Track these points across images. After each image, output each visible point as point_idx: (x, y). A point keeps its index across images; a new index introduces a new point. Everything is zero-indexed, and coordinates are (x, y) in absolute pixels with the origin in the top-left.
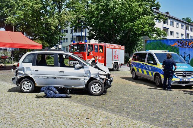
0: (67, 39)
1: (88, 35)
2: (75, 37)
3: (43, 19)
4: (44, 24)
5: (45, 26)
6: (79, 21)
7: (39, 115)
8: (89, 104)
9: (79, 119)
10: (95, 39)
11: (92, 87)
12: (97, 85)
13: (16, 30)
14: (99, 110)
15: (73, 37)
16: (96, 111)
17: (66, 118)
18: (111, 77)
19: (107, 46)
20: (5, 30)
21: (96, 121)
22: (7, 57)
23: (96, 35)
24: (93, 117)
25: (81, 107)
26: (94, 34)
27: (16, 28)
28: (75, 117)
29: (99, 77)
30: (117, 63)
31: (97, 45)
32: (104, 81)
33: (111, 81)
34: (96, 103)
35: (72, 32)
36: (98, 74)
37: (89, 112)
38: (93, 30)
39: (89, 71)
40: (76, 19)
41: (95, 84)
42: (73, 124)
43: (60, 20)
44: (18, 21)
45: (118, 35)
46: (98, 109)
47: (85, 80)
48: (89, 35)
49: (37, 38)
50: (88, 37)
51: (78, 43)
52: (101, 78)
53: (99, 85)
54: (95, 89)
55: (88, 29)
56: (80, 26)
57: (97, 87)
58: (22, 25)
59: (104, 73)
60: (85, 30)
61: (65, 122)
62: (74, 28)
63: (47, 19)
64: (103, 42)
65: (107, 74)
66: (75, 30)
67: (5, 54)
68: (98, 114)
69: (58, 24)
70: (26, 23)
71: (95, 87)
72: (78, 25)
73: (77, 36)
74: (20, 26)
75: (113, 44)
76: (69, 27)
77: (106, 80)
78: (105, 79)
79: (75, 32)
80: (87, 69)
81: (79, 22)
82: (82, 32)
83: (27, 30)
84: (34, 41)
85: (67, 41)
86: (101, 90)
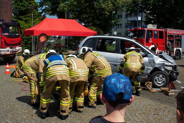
0: (121, 24)
1: (144, 20)
2: (130, 22)
3: (97, 4)
4: (98, 9)
5: (98, 12)
6: (135, 4)
7: (101, 109)
8: (154, 98)
9: (145, 115)
10: (152, 24)
11: (155, 79)
12: (161, 76)
13: (68, 16)
14: (166, 105)
15: (128, 22)
16: (163, 106)
17: (131, 113)
18: (177, 69)
19: (168, 32)
20: (57, 17)
21: (164, 118)
22: (62, 46)
23: (154, 20)
24: (161, 113)
25: (145, 101)
26: (152, 18)
27: (68, 15)
28: (140, 112)
29: (164, 67)
30: (179, 50)
31: (157, 31)
32: (170, 73)
33: (177, 74)
34: (161, 97)
35: (127, 17)
36: (164, 65)
37: (156, 107)
38: (150, 14)
39: (153, 61)
40: (132, 2)
41: (159, 76)
42: (139, 121)
43: (115, 5)
44: (72, 8)
45: (179, 18)
46: (164, 104)
47: (148, 70)
48: (146, 19)
49: (90, 25)
50: (145, 22)
51: (135, 29)
52: (166, 70)
53: (163, 77)
54: (159, 81)
55: (145, 13)
56: (136, 10)
57: (161, 78)
58: (74, 11)
59: (170, 64)
60: (141, 14)
61: (131, 118)
62: (129, 12)
63: (100, 4)
64: (162, 27)
65: (174, 65)
66: (130, 15)
67: (59, 42)
68: (165, 110)
69: (113, 9)
70: (78, 9)
71: (158, 79)
72: (134, 9)
73: (132, 21)
74: (73, 12)
75: (173, 29)
76: (124, 12)
77: (172, 72)
78: (171, 70)
79: (130, 16)
80: (151, 59)
81: (135, 6)
82: (137, 17)
83: (79, 16)
84: (88, 28)
85: (121, 27)
86: (165, 82)
